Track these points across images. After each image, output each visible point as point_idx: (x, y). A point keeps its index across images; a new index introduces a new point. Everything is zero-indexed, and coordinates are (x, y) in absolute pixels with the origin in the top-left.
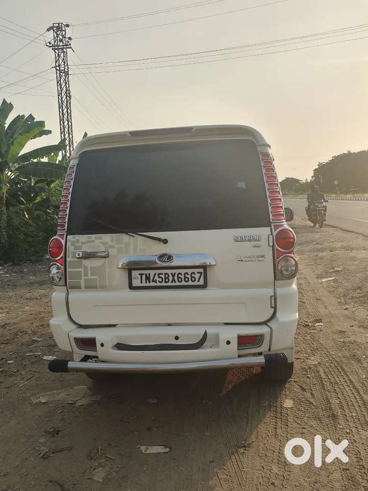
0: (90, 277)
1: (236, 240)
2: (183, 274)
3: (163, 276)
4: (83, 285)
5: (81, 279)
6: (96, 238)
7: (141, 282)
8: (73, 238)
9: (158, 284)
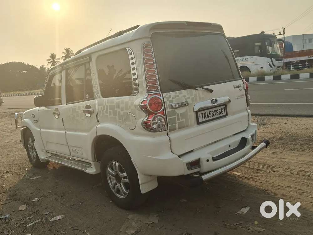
0: (180, 121)
1: (235, 87)
2: (218, 110)
3: (211, 113)
4: (177, 127)
5: (176, 123)
6: (180, 93)
7: (203, 119)
8: (167, 95)
9: (210, 118)
